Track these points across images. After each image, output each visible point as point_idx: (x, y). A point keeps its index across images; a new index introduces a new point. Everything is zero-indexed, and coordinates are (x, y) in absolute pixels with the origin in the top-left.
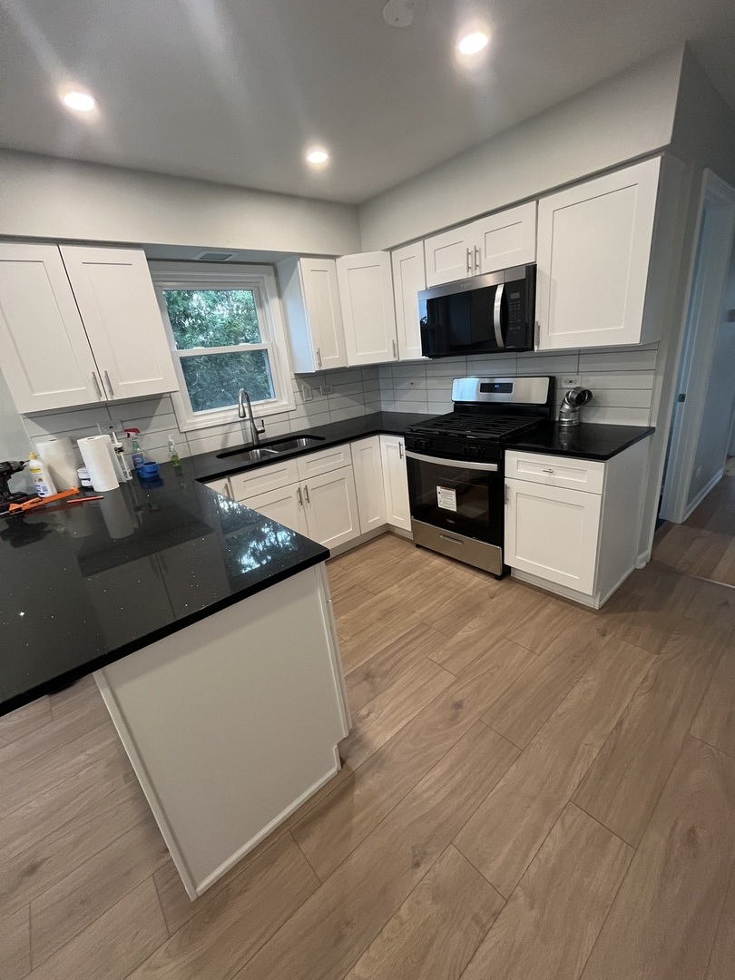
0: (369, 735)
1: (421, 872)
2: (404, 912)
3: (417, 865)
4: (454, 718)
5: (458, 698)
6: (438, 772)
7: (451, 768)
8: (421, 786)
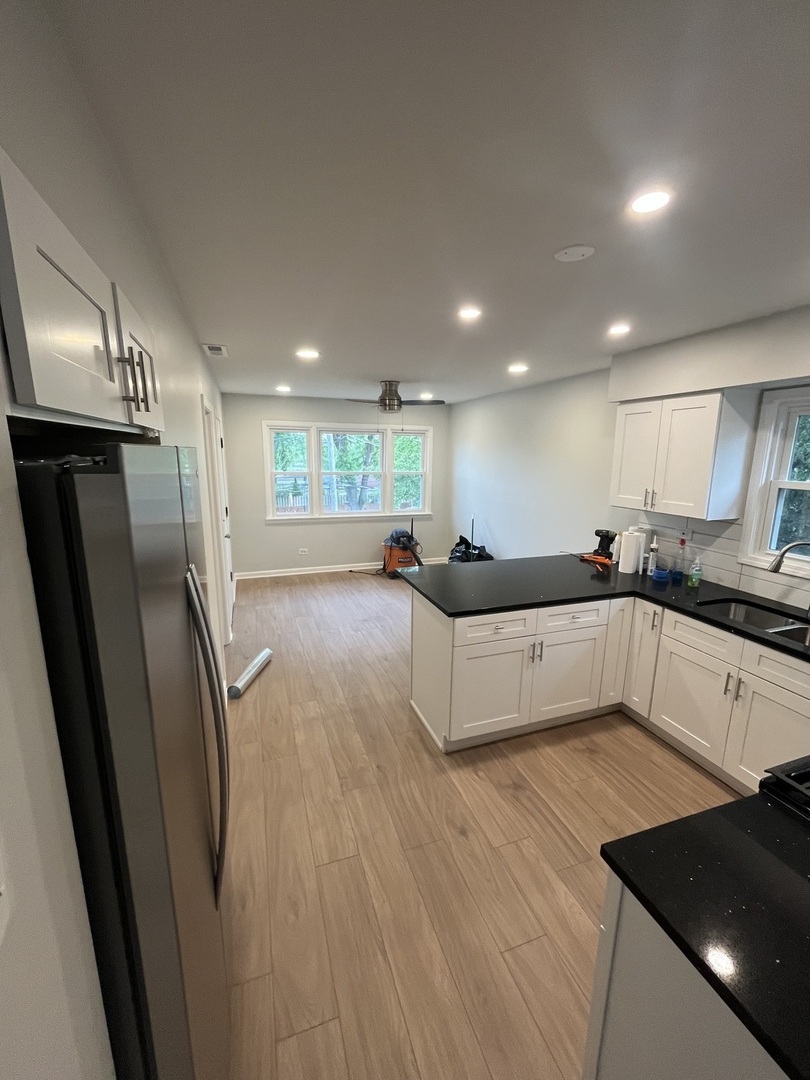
0: (461, 772)
1: (374, 766)
2: (365, 756)
3: (378, 767)
4: (451, 822)
5: (471, 836)
6: (417, 795)
7: (415, 802)
8: (413, 783)
